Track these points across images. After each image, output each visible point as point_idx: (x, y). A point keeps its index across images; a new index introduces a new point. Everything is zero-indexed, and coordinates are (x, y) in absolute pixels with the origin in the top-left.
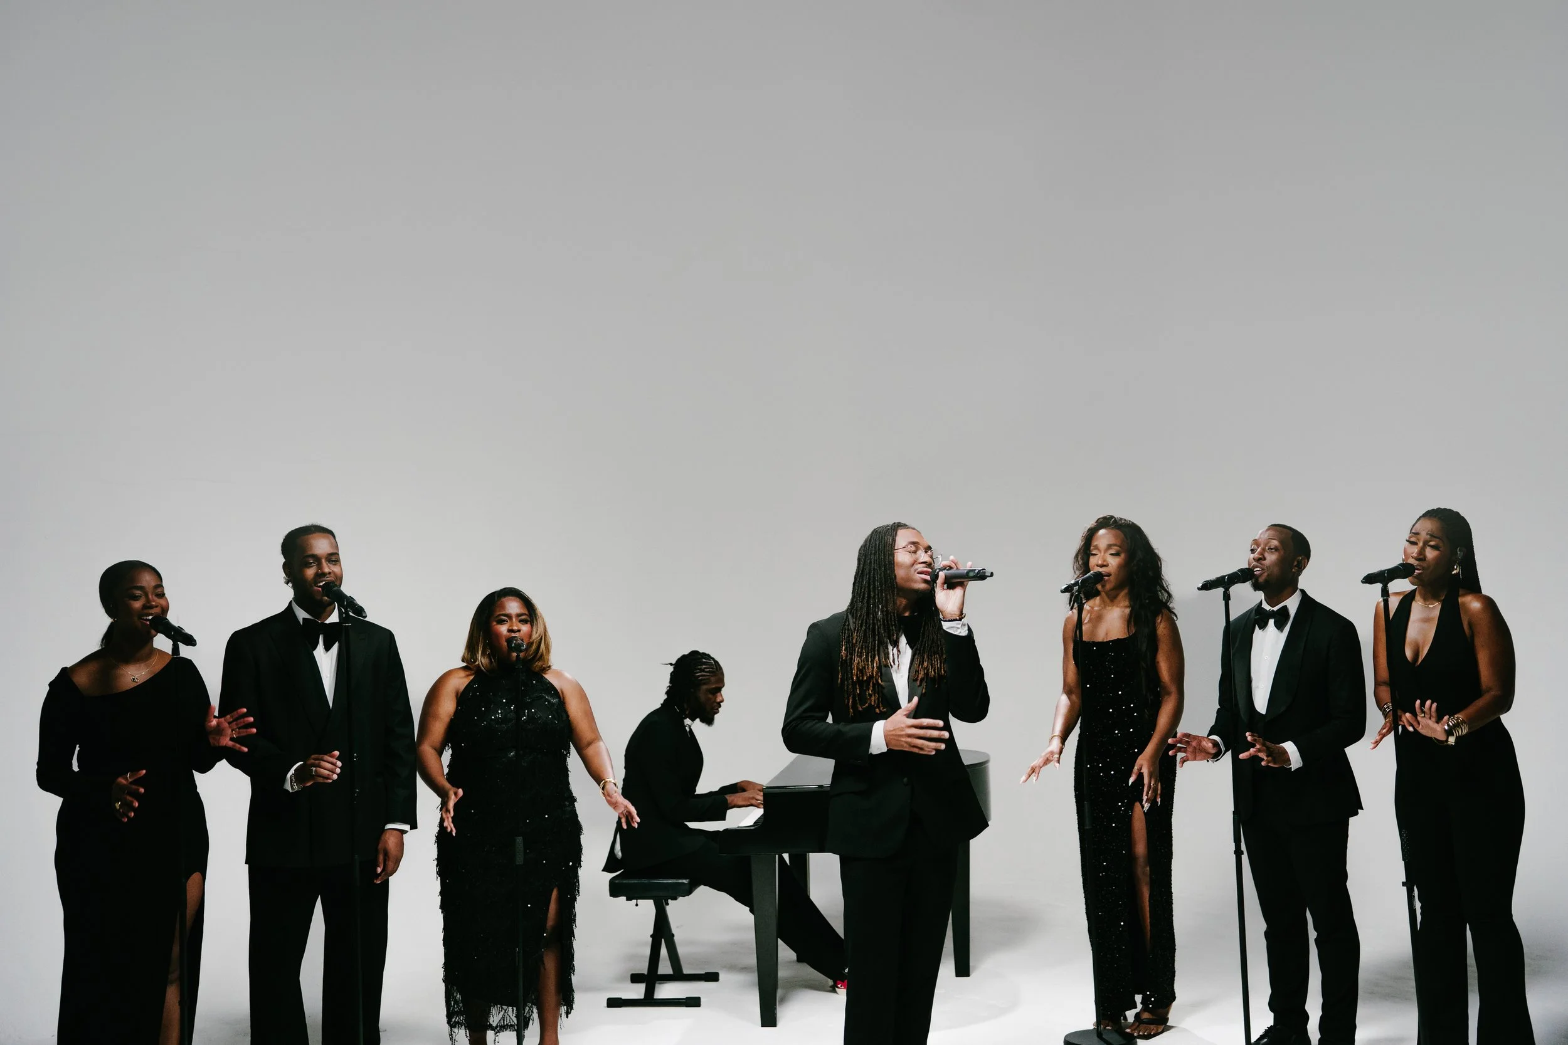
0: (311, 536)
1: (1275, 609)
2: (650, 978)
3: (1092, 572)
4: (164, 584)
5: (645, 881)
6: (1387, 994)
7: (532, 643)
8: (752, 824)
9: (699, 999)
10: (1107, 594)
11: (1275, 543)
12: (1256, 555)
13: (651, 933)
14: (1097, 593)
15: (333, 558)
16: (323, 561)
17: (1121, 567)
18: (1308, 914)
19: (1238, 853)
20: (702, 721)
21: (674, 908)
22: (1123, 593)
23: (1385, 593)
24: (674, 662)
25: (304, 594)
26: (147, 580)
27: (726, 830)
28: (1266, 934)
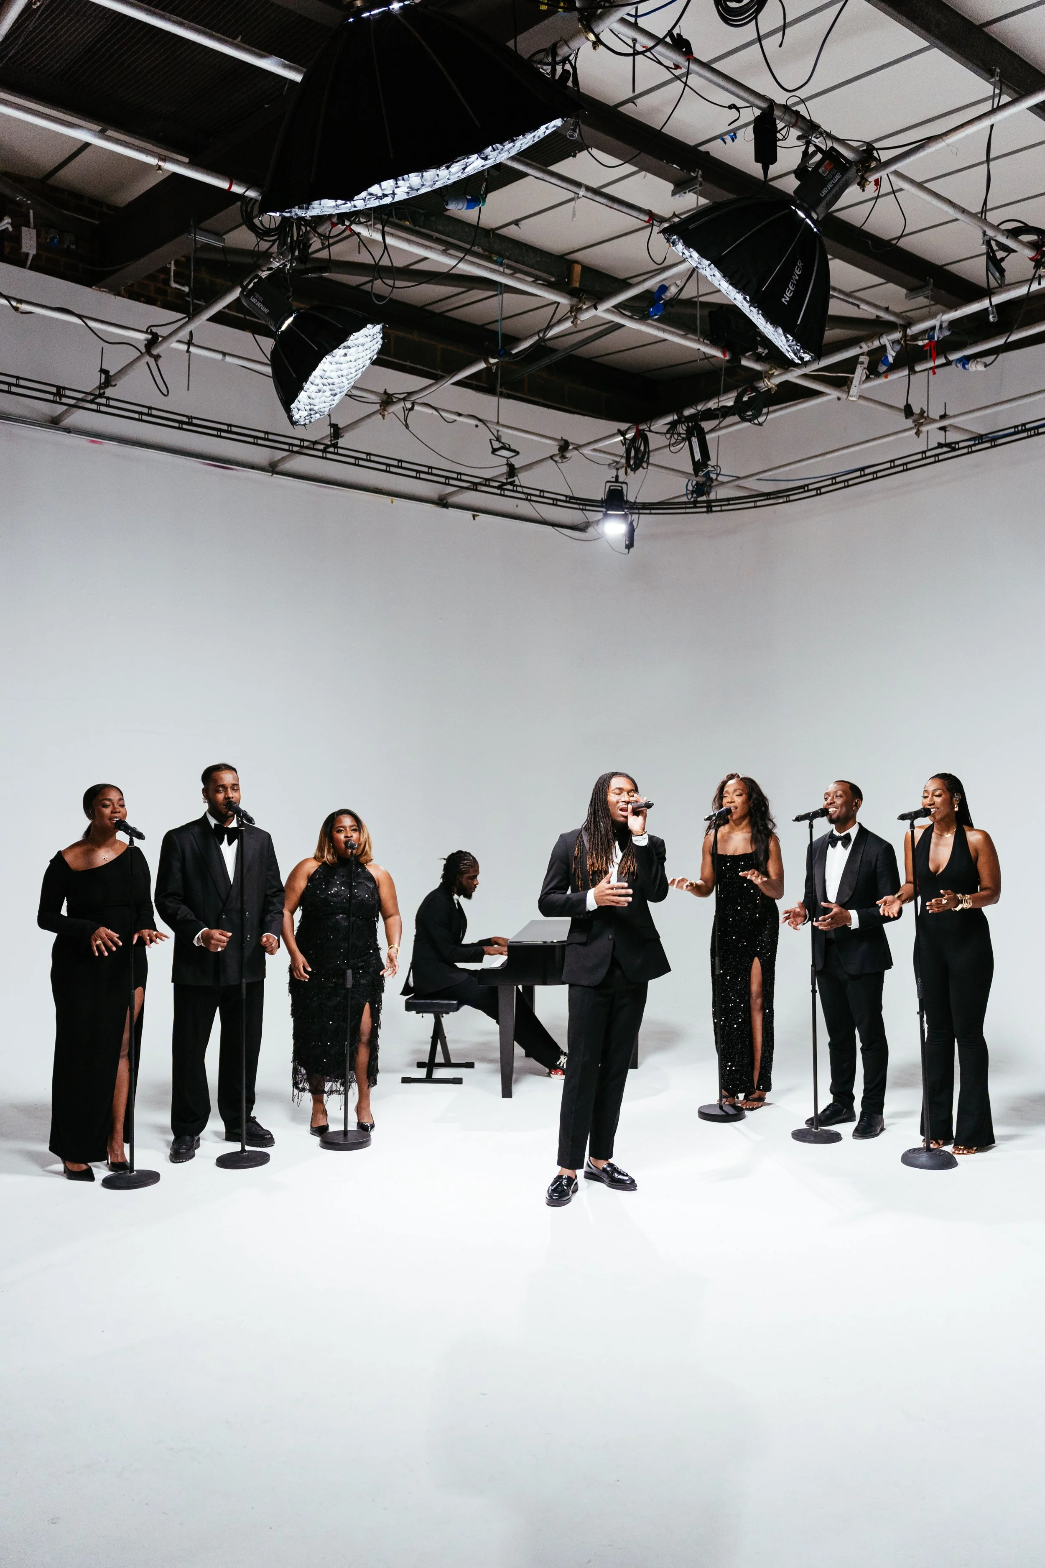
0: (221, 772)
1: (842, 835)
2: (430, 1065)
3: (724, 808)
4: (124, 798)
5: (429, 1001)
6: (904, 1084)
7: (361, 844)
8: (500, 966)
9: (461, 1079)
10: (734, 821)
11: (840, 793)
12: (829, 801)
13: (432, 1035)
14: (727, 822)
15: (235, 787)
16: (229, 789)
17: (743, 803)
18: (857, 1032)
19: (814, 991)
20: (465, 896)
21: (447, 1020)
22: (744, 823)
23: (912, 826)
24: (446, 858)
25: (214, 809)
26: (114, 796)
27: (483, 970)
28: (830, 1044)
